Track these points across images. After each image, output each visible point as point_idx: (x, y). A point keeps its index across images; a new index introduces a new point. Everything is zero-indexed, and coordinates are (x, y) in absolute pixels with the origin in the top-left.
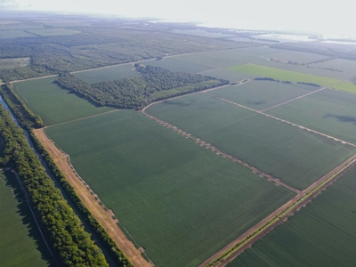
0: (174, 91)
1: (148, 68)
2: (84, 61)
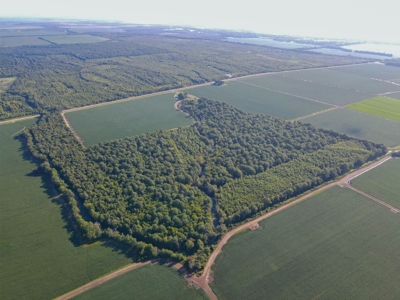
2: (96, 86)
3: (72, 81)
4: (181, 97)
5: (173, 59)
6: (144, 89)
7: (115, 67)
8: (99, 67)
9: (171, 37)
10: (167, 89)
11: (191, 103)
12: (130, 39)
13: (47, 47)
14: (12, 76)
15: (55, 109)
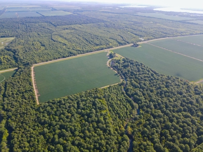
2: (59, 45)
3: (46, 41)
4: (111, 56)
5: (107, 26)
6: (88, 48)
7: (73, 31)
8: (64, 31)
9: (106, 12)
10: (103, 49)
11: (118, 62)
12: (83, 13)
13: (38, 18)
14: (13, 36)
15: (28, 64)
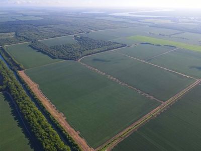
0: (96, 50)
1: (81, 38)
4: (75, 36)
7: (50, 28)
10: (70, 35)
11: (78, 38)
14: (13, 32)
